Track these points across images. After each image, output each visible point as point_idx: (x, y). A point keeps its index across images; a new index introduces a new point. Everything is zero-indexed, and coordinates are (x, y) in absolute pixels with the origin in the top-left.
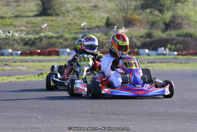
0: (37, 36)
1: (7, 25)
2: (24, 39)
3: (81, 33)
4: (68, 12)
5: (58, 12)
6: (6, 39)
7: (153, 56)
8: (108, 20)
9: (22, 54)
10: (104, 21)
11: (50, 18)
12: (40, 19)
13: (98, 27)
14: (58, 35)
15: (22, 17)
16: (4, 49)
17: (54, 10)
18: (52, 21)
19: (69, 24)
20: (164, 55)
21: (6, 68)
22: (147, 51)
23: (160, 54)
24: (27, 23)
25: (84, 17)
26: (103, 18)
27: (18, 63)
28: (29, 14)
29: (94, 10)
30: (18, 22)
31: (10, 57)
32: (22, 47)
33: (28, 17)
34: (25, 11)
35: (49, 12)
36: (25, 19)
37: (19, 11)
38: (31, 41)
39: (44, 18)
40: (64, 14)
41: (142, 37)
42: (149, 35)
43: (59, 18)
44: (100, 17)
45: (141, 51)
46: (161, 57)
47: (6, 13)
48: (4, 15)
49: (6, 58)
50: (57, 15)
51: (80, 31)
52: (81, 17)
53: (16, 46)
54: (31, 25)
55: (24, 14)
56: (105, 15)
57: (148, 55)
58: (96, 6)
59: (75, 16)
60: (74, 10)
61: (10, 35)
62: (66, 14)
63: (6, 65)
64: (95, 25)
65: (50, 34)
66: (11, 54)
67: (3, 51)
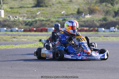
0: (34, 20)
1: (14, 13)
2: (26, 22)
3: (62, 18)
4: (53, 4)
5: (47, 5)
6: (14, 21)
7: (107, 32)
8: (79, 10)
9: (24, 31)
10: (76, 10)
11: (42, 8)
12: (35, 9)
13: (72, 14)
14: (47, 19)
15: (24, 7)
16: (13, 27)
17: (44, 3)
18: (43, 10)
19: (54, 12)
20: (114, 32)
21: (14, 40)
22: (103, 29)
23: (112, 31)
24: (27, 11)
25: (63, 8)
26: (76, 9)
27: (22, 37)
28: (28, 6)
29: (70, 3)
30: (21, 11)
31: (17, 33)
32: (24, 26)
33: (28, 7)
34: (26, 4)
35: (41, 4)
36: (26, 9)
37: (22, 4)
38: (30, 23)
39: (38, 8)
40: (51, 6)
41: (100, 20)
42: (105, 19)
43: (48, 9)
44: (73, 8)
45: (100, 29)
46: (112, 33)
47: (14, 5)
48: (13, 7)
49: (14, 33)
50: (46, 6)
51: (61, 16)
52: (61, 8)
53: (20, 26)
54: (30, 13)
55: (25, 6)
56: (77, 7)
57: (104, 31)
58: (71, 1)
59: (57, 7)
60: (57, 3)
61: (17, 19)
62: (52, 6)
63: (14, 38)
64: (70, 13)
65: (42, 18)
66: (17, 31)
67: (12, 29)
